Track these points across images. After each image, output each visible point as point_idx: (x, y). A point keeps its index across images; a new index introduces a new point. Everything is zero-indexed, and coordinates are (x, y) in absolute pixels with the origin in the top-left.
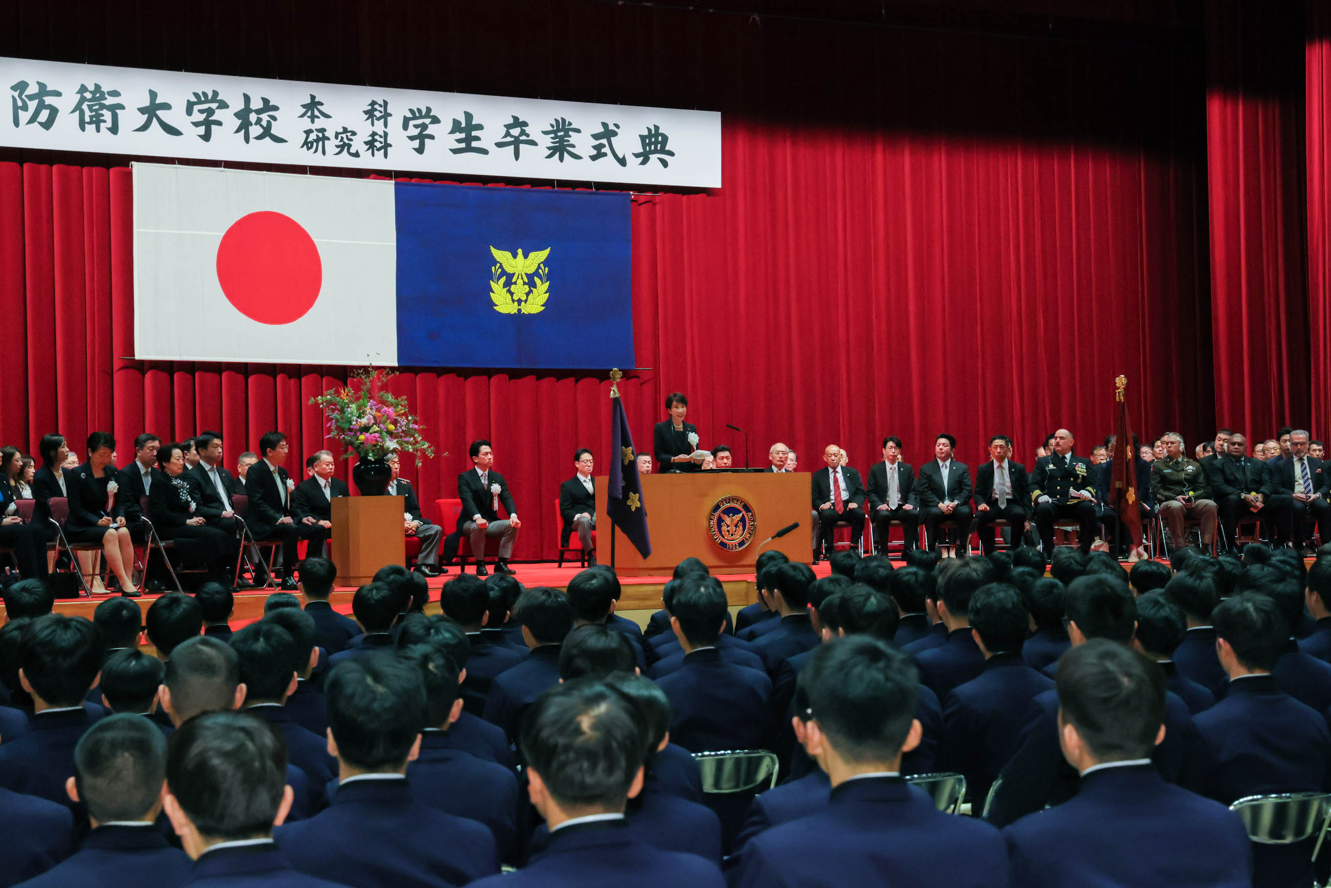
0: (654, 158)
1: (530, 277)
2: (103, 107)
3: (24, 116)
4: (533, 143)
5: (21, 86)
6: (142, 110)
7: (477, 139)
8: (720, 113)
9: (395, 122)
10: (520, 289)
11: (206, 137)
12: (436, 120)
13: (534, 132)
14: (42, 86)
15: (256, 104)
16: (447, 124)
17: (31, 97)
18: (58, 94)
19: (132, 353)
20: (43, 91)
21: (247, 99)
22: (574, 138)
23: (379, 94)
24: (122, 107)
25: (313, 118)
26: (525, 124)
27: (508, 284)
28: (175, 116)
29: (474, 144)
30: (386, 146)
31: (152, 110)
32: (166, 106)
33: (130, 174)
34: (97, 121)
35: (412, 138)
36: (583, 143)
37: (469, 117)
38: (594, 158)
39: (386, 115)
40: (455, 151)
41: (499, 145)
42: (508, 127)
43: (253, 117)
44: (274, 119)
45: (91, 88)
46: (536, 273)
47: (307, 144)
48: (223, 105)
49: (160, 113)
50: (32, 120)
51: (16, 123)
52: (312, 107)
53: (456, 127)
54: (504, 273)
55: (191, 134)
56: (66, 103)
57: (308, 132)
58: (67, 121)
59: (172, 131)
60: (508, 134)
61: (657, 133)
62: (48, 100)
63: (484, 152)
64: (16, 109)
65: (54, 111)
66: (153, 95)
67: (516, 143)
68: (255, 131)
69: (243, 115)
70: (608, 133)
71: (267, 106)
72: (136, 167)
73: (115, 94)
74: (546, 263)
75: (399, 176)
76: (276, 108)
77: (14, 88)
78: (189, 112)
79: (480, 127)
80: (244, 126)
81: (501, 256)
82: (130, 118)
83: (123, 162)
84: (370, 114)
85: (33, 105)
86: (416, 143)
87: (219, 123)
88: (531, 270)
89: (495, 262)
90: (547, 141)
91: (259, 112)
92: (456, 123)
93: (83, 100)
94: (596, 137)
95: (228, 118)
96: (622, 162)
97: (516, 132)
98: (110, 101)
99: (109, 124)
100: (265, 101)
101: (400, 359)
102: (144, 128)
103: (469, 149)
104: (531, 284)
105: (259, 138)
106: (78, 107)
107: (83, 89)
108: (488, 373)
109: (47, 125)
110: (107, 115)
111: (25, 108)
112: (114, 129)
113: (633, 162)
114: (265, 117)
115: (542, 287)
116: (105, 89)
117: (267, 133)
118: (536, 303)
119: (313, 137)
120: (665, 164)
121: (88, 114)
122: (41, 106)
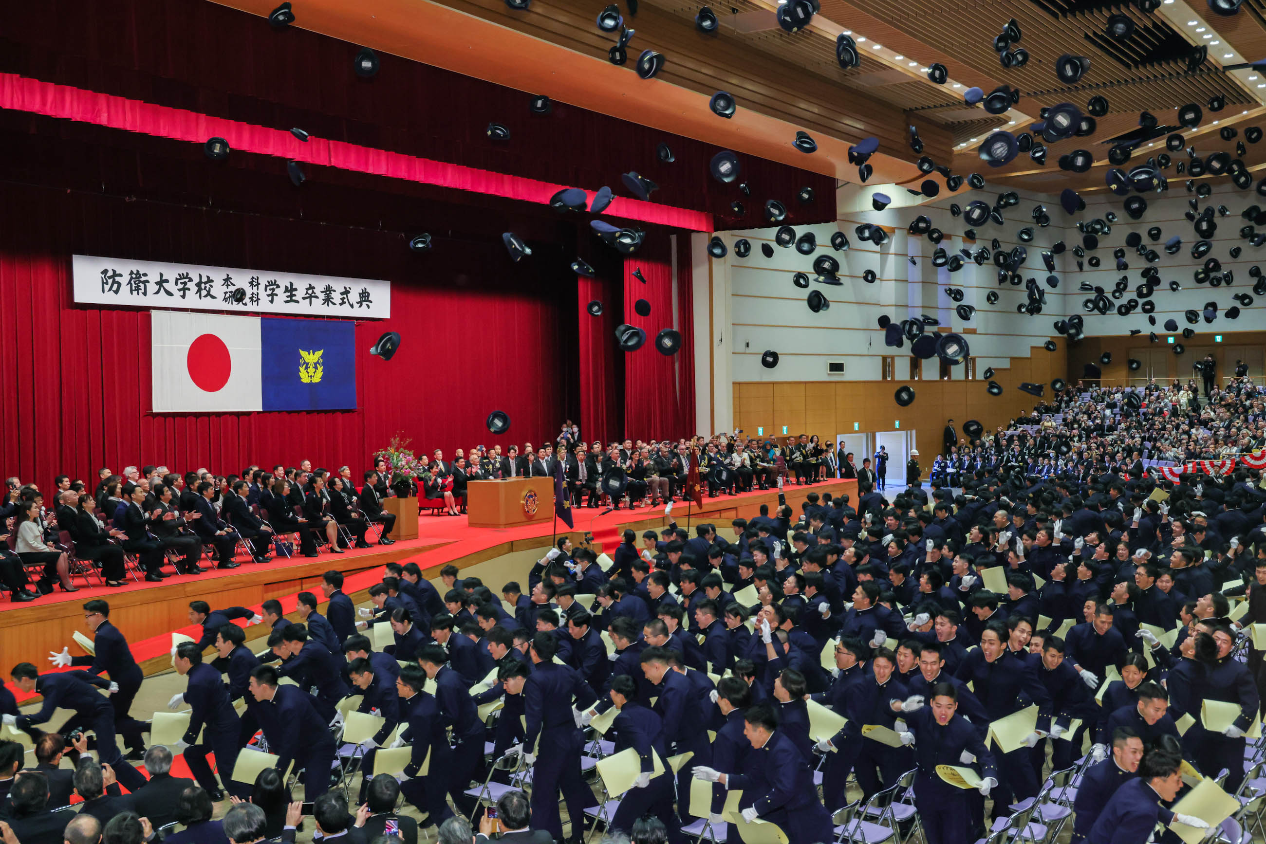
0: (364, 304)
1: (315, 364)
2: (140, 282)
3: (107, 287)
4: (317, 297)
5: (105, 272)
6: (157, 283)
7: (295, 295)
8: (389, 283)
9: (262, 287)
10: (311, 370)
11: (183, 297)
12: (278, 286)
13: (318, 292)
14: (114, 271)
15: (204, 279)
16: (282, 289)
17: (109, 277)
18: (121, 275)
19: (151, 409)
20: (115, 274)
21: (200, 276)
22: (333, 295)
23: (254, 273)
24: (148, 282)
25: (228, 286)
26: (314, 288)
27: (307, 368)
28: (170, 286)
29: (294, 298)
30: (258, 299)
31: (161, 283)
32: (167, 281)
33: (150, 316)
34: (138, 289)
35: (268, 295)
36: (336, 297)
37: (291, 284)
38: (341, 304)
39: (258, 284)
40: (286, 302)
41: (304, 298)
42: (307, 289)
43: (203, 286)
44: (211, 286)
45: (135, 272)
46: (318, 362)
47: (225, 299)
48: (191, 280)
49: (164, 284)
50: (110, 289)
51: (103, 292)
52: (227, 280)
53: (287, 290)
54: (305, 362)
55: (178, 294)
56: (124, 280)
57: (226, 293)
58: (125, 289)
59: (169, 293)
60: (307, 293)
61: (366, 292)
62: (117, 279)
63: (297, 302)
64: (103, 283)
65: (119, 284)
66: (161, 275)
67: (310, 297)
68: (204, 293)
69: (198, 285)
70: (346, 292)
71: (209, 281)
72: (154, 313)
73: (145, 275)
74: (322, 357)
75: (264, 316)
76: (212, 281)
77: (102, 273)
78: (176, 284)
79: (296, 290)
80: (199, 291)
81: (303, 353)
82: (152, 287)
83: (147, 309)
84: (251, 283)
85: (110, 281)
86: (270, 298)
87: (189, 289)
88: (316, 361)
89: (301, 357)
90: (322, 296)
91: (205, 283)
92: (286, 287)
93: (132, 278)
94: (342, 294)
95: (192, 286)
96: (352, 306)
97: (310, 292)
98: (143, 279)
99: (143, 291)
100: (208, 277)
101: (263, 407)
102: (157, 293)
103: (292, 301)
104: (316, 368)
105: (205, 296)
106: (130, 282)
107: (132, 273)
108: (299, 412)
109: (116, 292)
110: (142, 286)
111: (107, 283)
112: (145, 294)
113: (356, 306)
114: (208, 285)
115: (320, 369)
116: (141, 272)
117: (208, 294)
118: (317, 379)
119: (228, 295)
120: (368, 306)
121: (134, 285)
122: (114, 282)
